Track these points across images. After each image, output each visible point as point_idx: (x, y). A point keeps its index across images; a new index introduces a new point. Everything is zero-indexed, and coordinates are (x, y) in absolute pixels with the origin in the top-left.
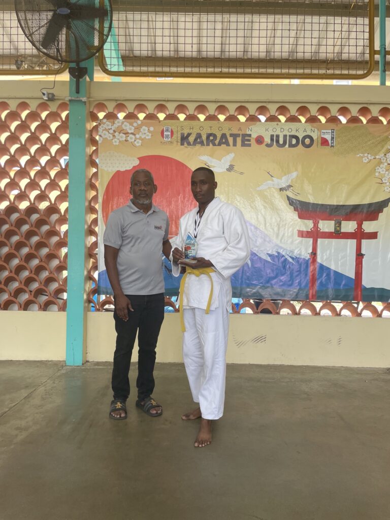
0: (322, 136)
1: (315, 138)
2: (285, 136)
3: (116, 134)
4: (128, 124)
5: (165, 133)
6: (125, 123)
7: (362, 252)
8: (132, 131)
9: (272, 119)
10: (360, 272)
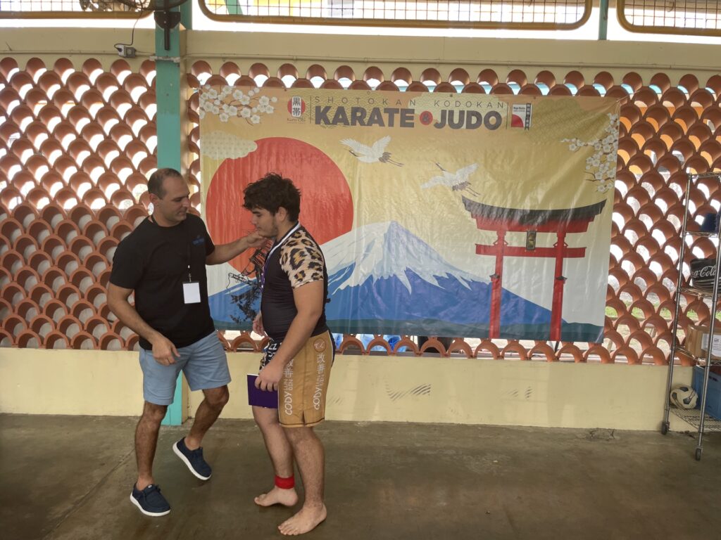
0: (514, 113)
1: (503, 115)
2: (462, 113)
3: (225, 107)
4: (241, 93)
5: (294, 106)
6: (237, 91)
7: (563, 275)
8: (247, 103)
9: (444, 88)
10: (560, 301)
